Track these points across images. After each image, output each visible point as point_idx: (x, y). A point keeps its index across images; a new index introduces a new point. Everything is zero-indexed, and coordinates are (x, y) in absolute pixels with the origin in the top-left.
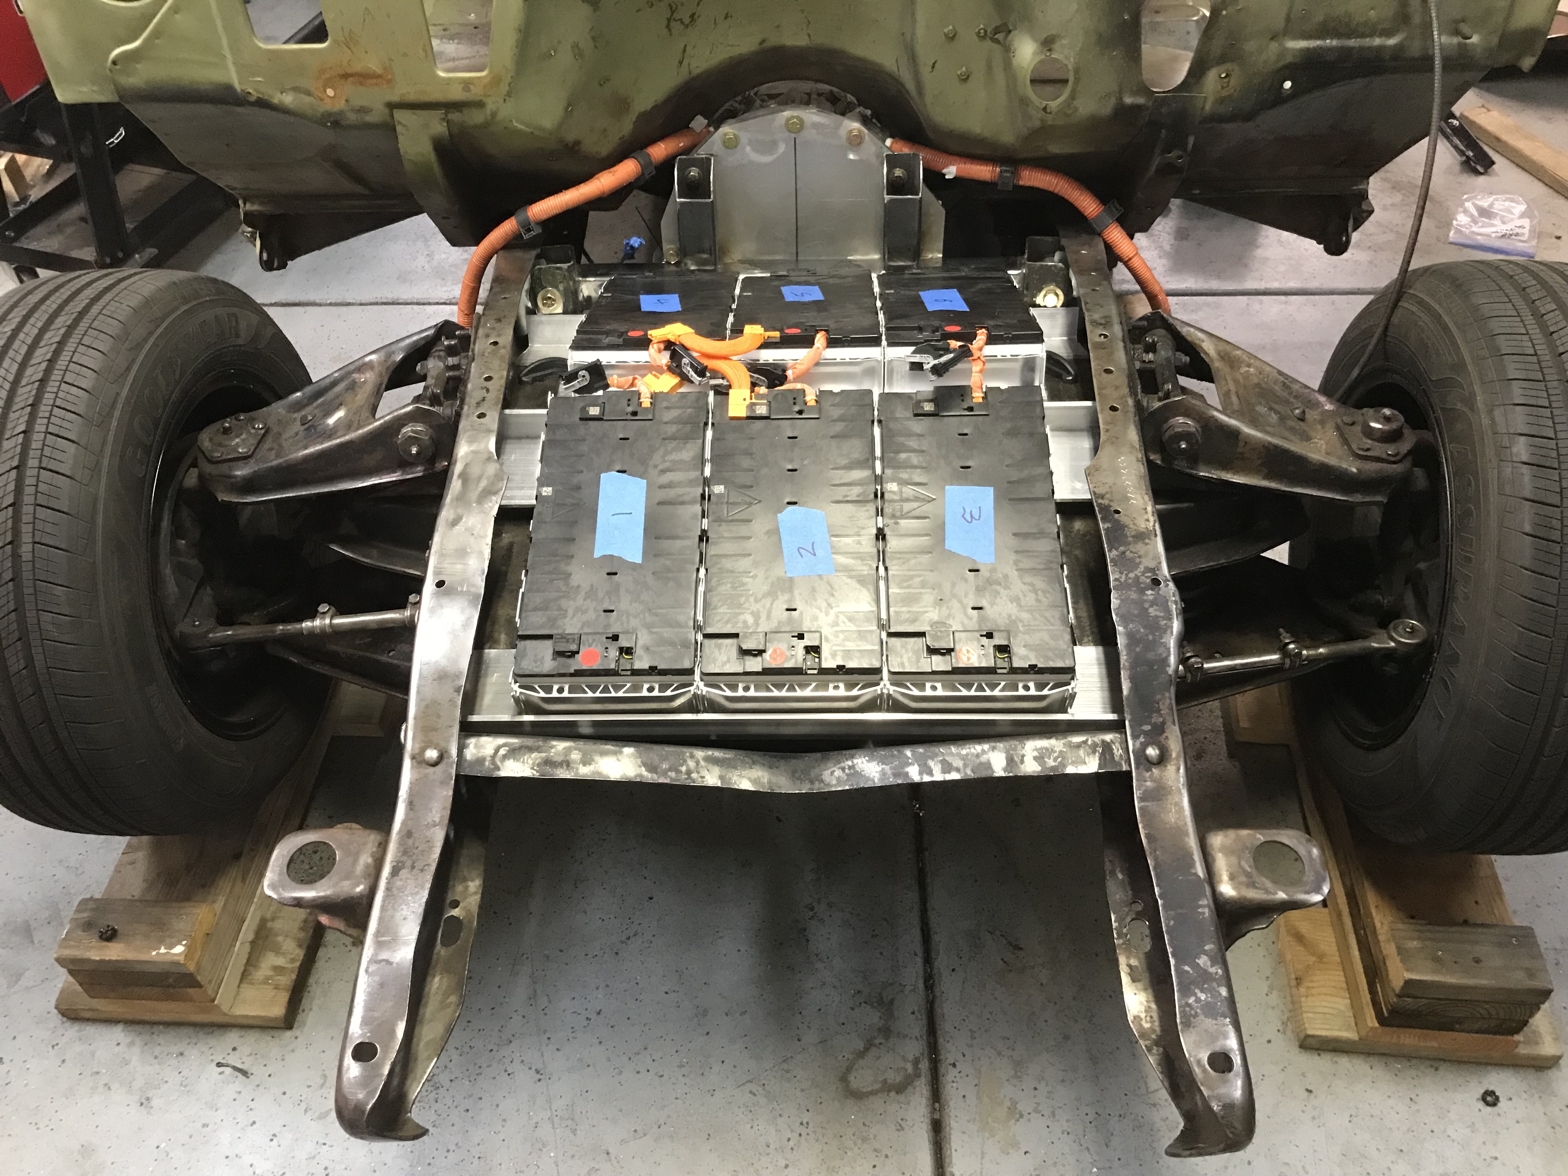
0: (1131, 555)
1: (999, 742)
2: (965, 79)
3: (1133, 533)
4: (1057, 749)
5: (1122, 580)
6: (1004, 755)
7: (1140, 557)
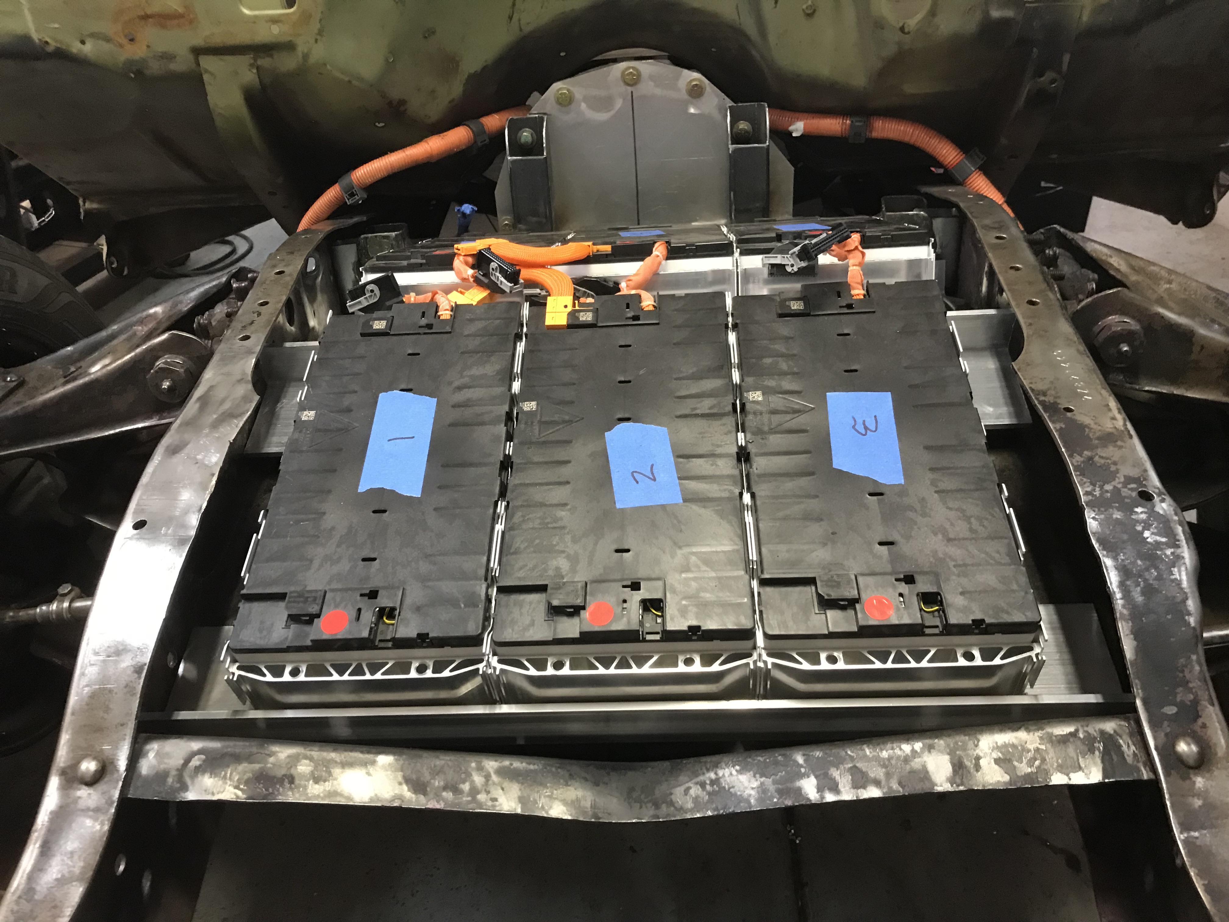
0: (1102, 461)
1: (937, 737)
2: (810, 14)
3: (1098, 434)
4: (1031, 747)
5: (1097, 493)
6: (947, 757)
7: (1115, 463)
